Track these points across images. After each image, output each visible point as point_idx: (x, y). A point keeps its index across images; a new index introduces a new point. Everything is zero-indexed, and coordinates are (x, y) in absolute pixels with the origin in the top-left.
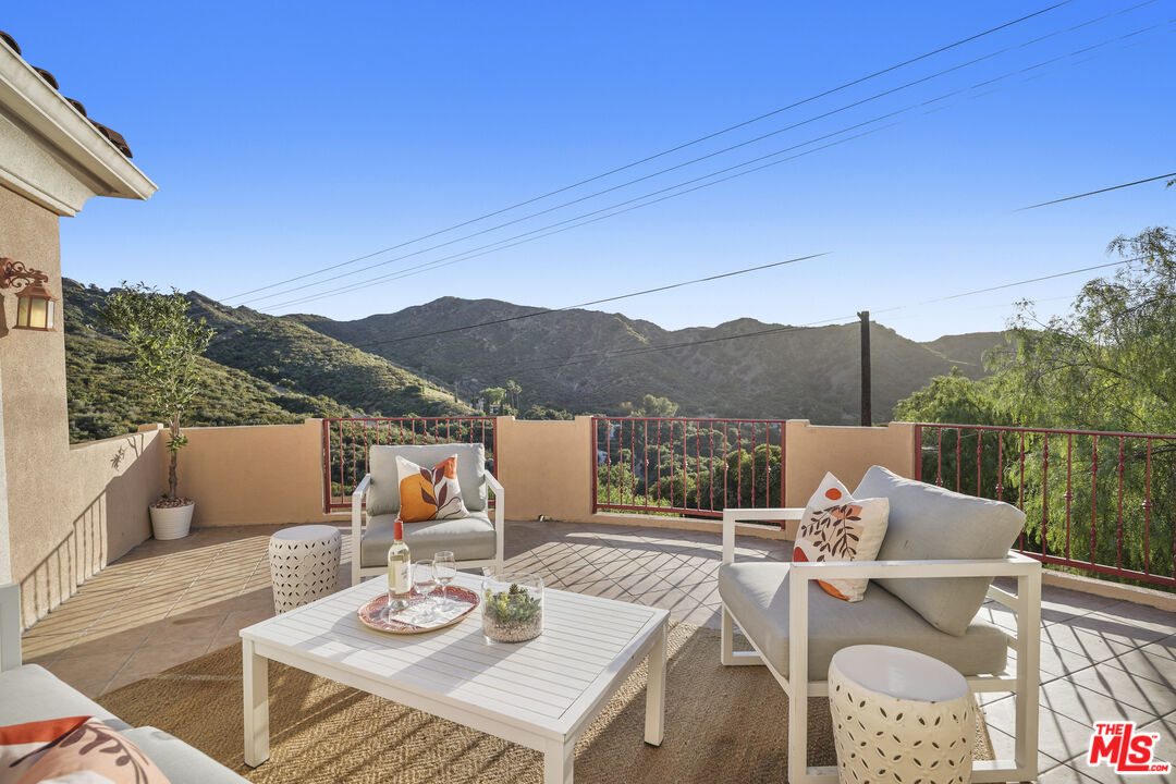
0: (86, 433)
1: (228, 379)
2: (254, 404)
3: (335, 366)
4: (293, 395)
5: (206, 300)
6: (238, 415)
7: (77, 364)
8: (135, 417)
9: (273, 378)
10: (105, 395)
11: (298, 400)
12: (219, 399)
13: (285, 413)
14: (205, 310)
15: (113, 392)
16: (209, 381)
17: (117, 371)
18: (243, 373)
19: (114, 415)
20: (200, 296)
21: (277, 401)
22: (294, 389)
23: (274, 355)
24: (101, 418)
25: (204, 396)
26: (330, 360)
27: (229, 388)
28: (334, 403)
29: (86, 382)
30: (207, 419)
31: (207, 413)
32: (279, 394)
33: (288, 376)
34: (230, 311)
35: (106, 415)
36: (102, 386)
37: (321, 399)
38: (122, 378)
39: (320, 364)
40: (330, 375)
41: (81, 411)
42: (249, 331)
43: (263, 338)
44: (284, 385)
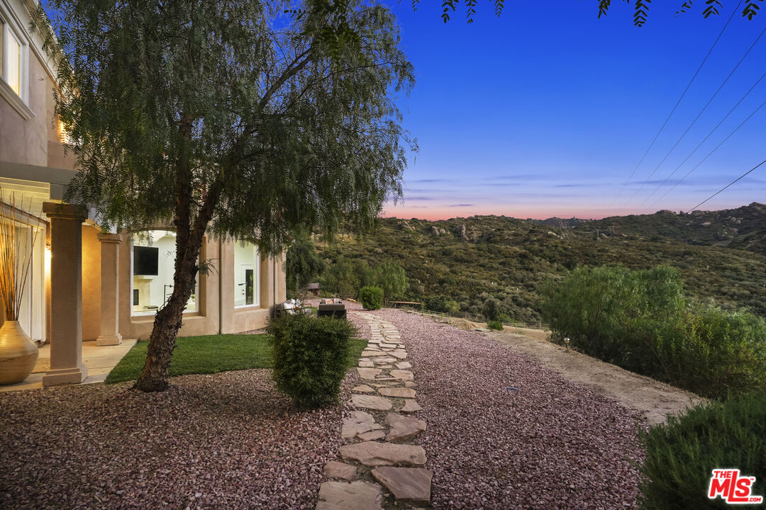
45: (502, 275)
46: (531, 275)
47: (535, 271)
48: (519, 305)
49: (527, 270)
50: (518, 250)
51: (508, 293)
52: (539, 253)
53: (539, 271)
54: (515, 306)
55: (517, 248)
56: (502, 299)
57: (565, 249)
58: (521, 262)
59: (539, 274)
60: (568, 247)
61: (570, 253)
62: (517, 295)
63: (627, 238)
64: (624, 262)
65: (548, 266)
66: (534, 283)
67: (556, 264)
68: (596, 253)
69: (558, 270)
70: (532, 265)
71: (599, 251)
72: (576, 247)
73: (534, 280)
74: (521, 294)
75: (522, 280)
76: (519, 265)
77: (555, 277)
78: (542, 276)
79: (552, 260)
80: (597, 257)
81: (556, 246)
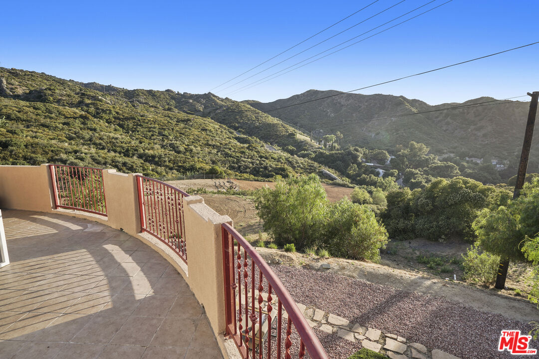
0: (172, 149)
1: (219, 128)
2: (227, 139)
3: (260, 123)
4: (243, 136)
5: (214, 96)
6: (221, 144)
7: (170, 123)
8: (186, 143)
9: (236, 129)
10: (178, 135)
11: (244, 138)
12: (215, 137)
13: (238, 144)
14: (214, 100)
15: (180, 133)
16: (212, 129)
17: (182, 125)
18: (224, 126)
19: (180, 142)
20: (211, 94)
21: (236, 138)
22: (244, 133)
23: (236, 119)
24: (176, 144)
25: (210, 135)
26: (258, 121)
27: (219, 132)
28: (258, 140)
29: (173, 129)
30: (210, 145)
31: (210, 143)
32: (237, 136)
33: (241, 128)
34: (222, 100)
35: (178, 142)
36: (177, 131)
37: (253, 138)
38: (184, 128)
39: (254, 122)
40: (257, 127)
41: (171, 141)
42: (228, 108)
43: (233, 111)
44: (240, 131)
45: (68, 134)
46: (97, 135)
47: (98, 130)
48: (98, 163)
49: (91, 130)
50: (77, 111)
51: (86, 154)
52: (97, 116)
53: (102, 131)
54: (96, 165)
55: (75, 109)
56: (82, 159)
57: (117, 113)
58: (83, 123)
59: (102, 133)
60: (119, 111)
61: (122, 117)
62: (94, 155)
63: (152, 106)
64: (158, 125)
65: (107, 127)
66: (102, 142)
67: (112, 125)
68: (140, 118)
69: (115, 130)
70: (94, 126)
71: (142, 116)
72: (125, 112)
73: (100, 139)
74: (97, 153)
75: (90, 140)
76: (82, 126)
77: (116, 136)
78: (106, 135)
79: (108, 122)
80: (141, 121)
81: (110, 110)
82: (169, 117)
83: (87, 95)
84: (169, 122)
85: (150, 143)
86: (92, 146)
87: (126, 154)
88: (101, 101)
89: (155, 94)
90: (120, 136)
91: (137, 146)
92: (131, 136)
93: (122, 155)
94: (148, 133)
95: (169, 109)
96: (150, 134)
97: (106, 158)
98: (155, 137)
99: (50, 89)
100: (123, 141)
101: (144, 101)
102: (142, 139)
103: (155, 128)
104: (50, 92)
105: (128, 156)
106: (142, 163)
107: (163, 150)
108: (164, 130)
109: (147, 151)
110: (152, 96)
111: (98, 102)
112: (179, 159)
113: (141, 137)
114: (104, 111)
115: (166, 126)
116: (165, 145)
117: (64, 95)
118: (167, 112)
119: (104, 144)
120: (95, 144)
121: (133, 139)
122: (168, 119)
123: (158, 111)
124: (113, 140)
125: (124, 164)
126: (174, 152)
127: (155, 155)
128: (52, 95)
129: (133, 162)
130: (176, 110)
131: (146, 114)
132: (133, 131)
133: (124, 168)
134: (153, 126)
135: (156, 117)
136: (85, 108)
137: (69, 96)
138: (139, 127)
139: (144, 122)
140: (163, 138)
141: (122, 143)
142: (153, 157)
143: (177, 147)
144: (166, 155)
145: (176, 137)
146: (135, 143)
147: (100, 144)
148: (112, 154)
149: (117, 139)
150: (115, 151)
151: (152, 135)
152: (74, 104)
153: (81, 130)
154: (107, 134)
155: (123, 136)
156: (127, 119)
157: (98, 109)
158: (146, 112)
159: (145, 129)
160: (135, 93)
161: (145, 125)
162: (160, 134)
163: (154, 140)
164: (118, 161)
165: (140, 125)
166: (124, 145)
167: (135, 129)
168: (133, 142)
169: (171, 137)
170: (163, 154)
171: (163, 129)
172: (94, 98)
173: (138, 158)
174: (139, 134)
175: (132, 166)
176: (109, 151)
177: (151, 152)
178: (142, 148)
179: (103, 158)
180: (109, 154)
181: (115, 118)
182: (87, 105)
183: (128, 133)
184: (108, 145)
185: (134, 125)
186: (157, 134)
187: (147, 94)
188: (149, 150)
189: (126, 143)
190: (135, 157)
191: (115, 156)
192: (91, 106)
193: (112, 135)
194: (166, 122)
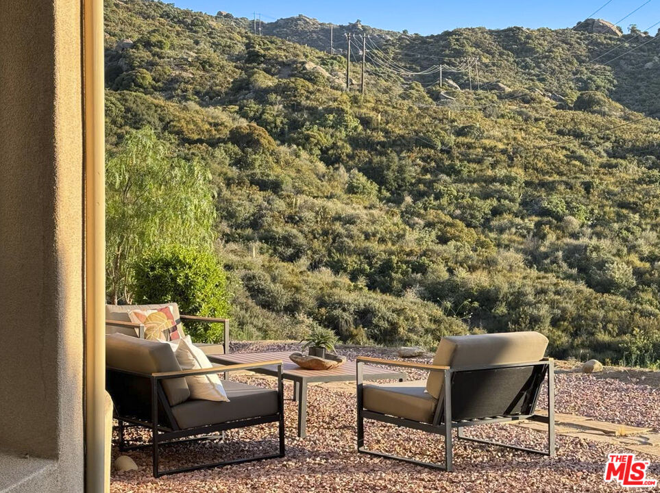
46: (280, 204)
47: (287, 187)
48: (268, 304)
49: (263, 185)
52: (290, 133)
53: (299, 192)
54: (258, 309)
55: (217, 112)
57: (366, 122)
58: (240, 162)
59: (300, 200)
60: (372, 114)
61: (380, 137)
62: (258, 271)
63: (512, 96)
64: (526, 168)
65: (321, 177)
66: (295, 231)
67: (342, 170)
68: (452, 139)
69: (352, 189)
70: (276, 172)
71: (460, 132)
72: (395, 118)
73: (291, 219)
74: (269, 269)
75: (255, 223)
76: (234, 172)
77: (349, 211)
78: (311, 209)
79: (330, 158)
80: (456, 152)
81: (340, 112)
82: (578, 135)
83: (267, 60)
84: (573, 156)
85: (482, 245)
86: (256, 245)
87: (380, 278)
88: (311, 78)
89: (532, 43)
90: (363, 213)
91: (424, 254)
92: (407, 215)
93: (362, 282)
94: (478, 202)
95: (585, 104)
96: (486, 206)
97: (297, 289)
98: (506, 218)
99: (148, 45)
100: (371, 229)
101: (480, 77)
102: (451, 225)
103: (509, 180)
104: (144, 54)
105: (386, 289)
106: (436, 321)
107: (534, 273)
108: (550, 187)
109: (462, 273)
110: (517, 53)
111: (300, 81)
112: (601, 314)
113: (448, 219)
114: (317, 116)
115: (561, 174)
116: (546, 255)
117: (191, 65)
118: (569, 114)
119: (301, 240)
120: (269, 239)
121: (412, 226)
122: (574, 145)
123: (533, 114)
124: (338, 227)
125: (364, 316)
126: (582, 286)
127: (498, 290)
128: (151, 65)
129: (399, 312)
130: (616, 110)
131: (480, 121)
132: (418, 196)
133: (362, 332)
134: (501, 172)
135: (520, 135)
136: (253, 106)
137: (204, 64)
138: (444, 177)
139: (466, 158)
140: (538, 225)
141: (367, 237)
142: (487, 298)
143: (601, 265)
144: (543, 291)
145: (599, 224)
146: (419, 241)
147: (287, 241)
148: (326, 275)
149: (350, 221)
150: (337, 268)
151: (496, 212)
152: (218, 94)
153: (228, 185)
154: (318, 202)
155: (375, 212)
156: (401, 144)
157: (296, 107)
158: (480, 115)
159: (469, 188)
160: (448, 46)
161: (467, 169)
162: (529, 206)
163: (501, 230)
164: (340, 303)
165: (452, 171)
166: (374, 246)
167: (430, 184)
168: (411, 236)
169: (575, 222)
170: (528, 289)
171: (542, 184)
172: (292, 68)
173: (423, 298)
174: (441, 208)
175: (394, 326)
176: (314, 266)
177: (479, 279)
178: (446, 260)
179: (287, 286)
180: (312, 277)
181: (355, 142)
182: (262, 96)
183: (398, 200)
184: (316, 244)
185: (425, 171)
186: (516, 207)
187: (495, 48)
188: (472, 269)
189: (382, 241)
190: (411, 295)
191: (335, 285)
192: (273, 97)
193: (334, 207)
194: (561, 155)
